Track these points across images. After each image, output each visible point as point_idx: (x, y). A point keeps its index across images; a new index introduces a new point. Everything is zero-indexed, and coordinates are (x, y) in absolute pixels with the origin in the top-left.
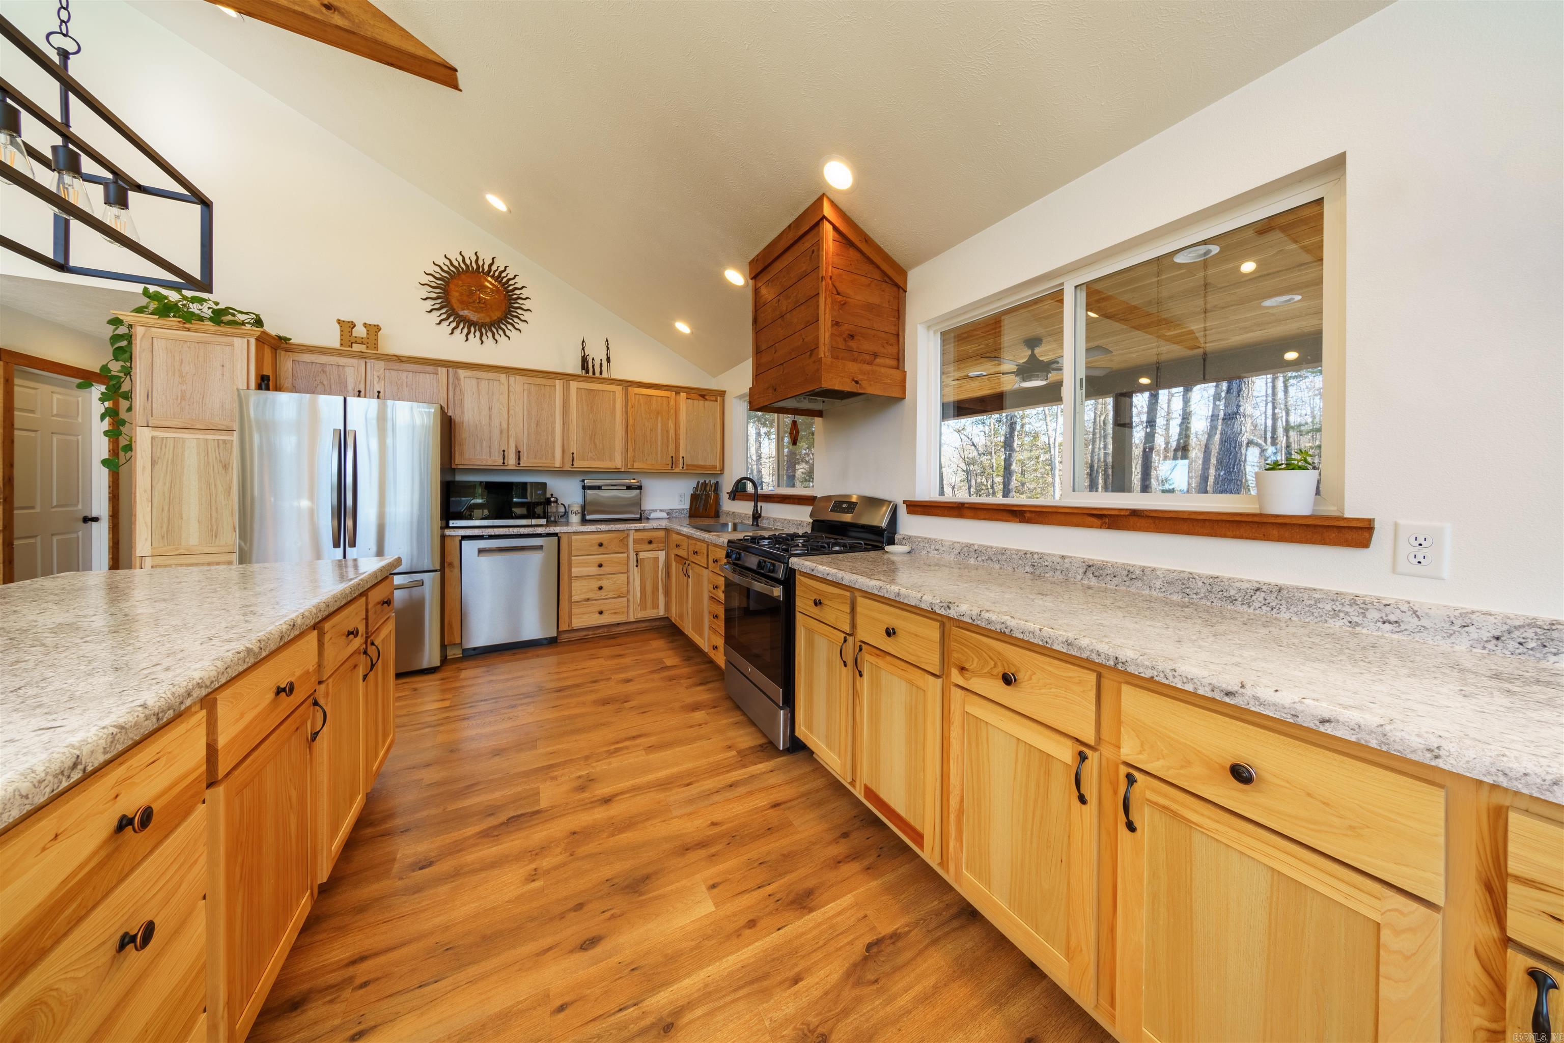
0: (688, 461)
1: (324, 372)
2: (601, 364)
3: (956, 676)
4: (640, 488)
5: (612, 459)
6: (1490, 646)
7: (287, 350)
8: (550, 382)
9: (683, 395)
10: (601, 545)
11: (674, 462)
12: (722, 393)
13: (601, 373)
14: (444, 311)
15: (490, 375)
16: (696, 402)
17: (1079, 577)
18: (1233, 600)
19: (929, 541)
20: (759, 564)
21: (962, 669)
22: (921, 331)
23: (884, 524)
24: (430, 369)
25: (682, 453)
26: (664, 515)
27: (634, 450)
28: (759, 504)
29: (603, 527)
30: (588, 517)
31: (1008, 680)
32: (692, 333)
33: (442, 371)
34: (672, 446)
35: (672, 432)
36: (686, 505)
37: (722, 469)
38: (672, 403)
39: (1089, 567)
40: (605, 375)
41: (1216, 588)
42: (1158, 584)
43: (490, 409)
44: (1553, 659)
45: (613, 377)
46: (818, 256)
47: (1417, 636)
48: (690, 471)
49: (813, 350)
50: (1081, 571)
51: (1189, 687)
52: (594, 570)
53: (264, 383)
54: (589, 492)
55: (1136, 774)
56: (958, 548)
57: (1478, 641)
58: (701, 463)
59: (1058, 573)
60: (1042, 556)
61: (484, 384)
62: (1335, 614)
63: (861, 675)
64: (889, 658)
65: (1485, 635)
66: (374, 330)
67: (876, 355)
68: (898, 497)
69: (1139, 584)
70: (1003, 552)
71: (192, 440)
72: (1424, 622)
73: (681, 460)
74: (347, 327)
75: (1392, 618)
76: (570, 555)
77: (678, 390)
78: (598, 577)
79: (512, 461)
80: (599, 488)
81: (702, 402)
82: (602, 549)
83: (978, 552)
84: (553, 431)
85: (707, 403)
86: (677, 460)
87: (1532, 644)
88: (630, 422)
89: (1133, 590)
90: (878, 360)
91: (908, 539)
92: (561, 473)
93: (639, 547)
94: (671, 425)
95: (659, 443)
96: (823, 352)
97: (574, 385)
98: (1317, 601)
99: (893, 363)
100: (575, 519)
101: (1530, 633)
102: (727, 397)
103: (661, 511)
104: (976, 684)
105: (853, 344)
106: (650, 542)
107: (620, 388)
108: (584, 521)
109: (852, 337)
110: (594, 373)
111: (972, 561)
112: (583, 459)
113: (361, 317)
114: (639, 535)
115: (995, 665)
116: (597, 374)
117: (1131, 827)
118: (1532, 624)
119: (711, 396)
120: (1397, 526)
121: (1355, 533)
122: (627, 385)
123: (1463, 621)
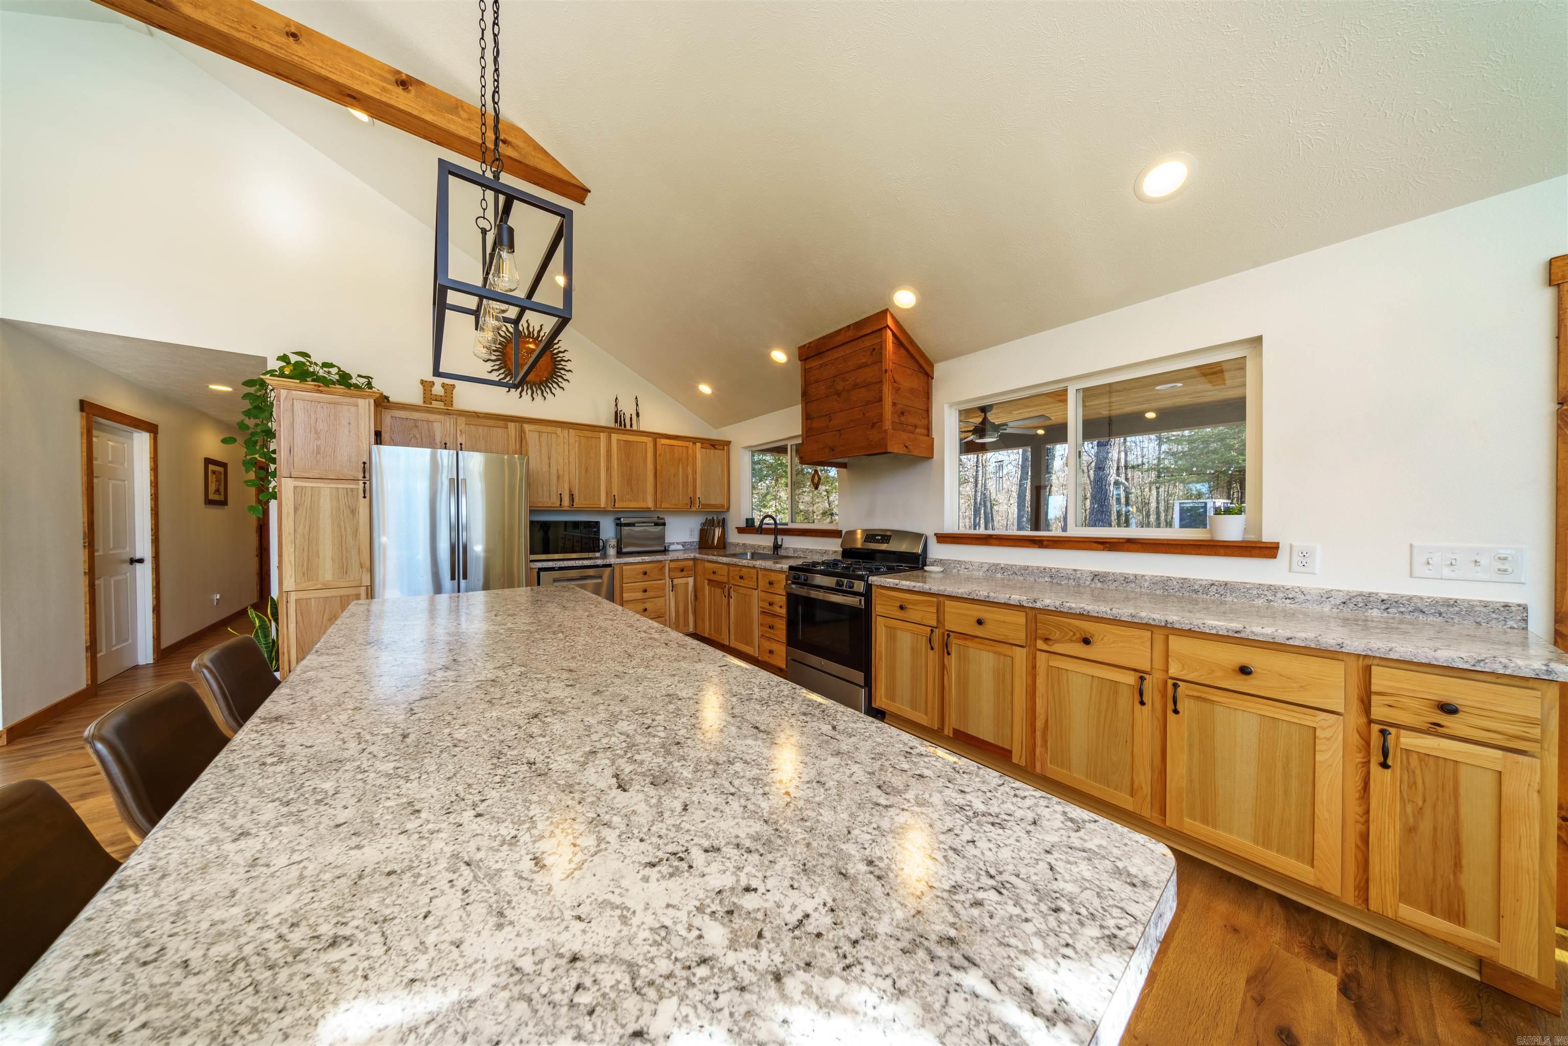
0: (703, 501)
1: (417, 427)
2: (631, 418)
3: (1040, 644)
4: (664, 524)
5: (644, 500)
6: (1341, 607)
7: (386, 408)
8: (595, 434)
9: (698, 445)
10: (645, 573)
11: (692, 502)
12: (728, 443)
13: (631, 426)
14: (502, 371)
15: (549, 429)
16: (708, 451)
17: (1088, 583)
18: (1197, 592)
19: (960, 562)
20: (838, 584)
21: (1046, 640)
22: (946, 408)
23: (920, 552)
24: (501, 423)
25: (698, 495)
26: (680, 547)
27: (661, 492)
29: (647, 558)
30: (624, 550)
31: (1086, 641)
32: (713, 393)
33: (511, 425)
34: (690, 489)
35: (690, 477)
36: (696, 538)
37: (728, 509)
38: (690, 451)
39: (1095, 576)
40: (635, 427)
41: (1186, 585)
42: (1146, 584)
43: (549, 458)
44: (1370, 611)
45: (641, 429)
46: (881, 354)
47: (1304, 605)
48: (705, 508)
49: (876, 423)
50: (1089, 579)
51: (1214, 631)
52: (640, 595)
53: (378, 438)
54: (625, 529)
55: (1179, 682)
56: (986, 567)
57: (1335, 605)
58: (713, 502)
59: (1071, 581)
60: (1058, 570)
61: (544, 436)
62: (1259, 596)
63: (949, 654)
64: (976, 639)
65: (1338, 602)
66: (451, 390)
67: (915, 427)
68: (929, 531)
69: (1133, 585)
70: (1026, 568)
71: (326, 489)
72: (1308, 597)
73: (698, 500)
74: (429, 388)
75: (1290, 596)
76: (622, 582)
77: (694, 440)
78: (643, 601)
79: (566, 502)
80: (632, 525)
81: (712, 451)
82: (646, 577)
83: (1004, 569)
84: (599, 477)
85: (717, 451)
86: (695, 498)
87: (1361, 605)
88: (659, 466)
89: (1129, 589)
90: (917, 430)
91: (940, 562)
92: (604, 512)
93: (671, 575)
94: (690, 470)
95: (680, 486)
96: (887, 423)
97: (615, 437)
98: (1249, 589)
99: (926, 432)
100: (612, 552)
101: (1360, 599)
102: (732, 446)
103: (678, 543)
104: (1057, 648)
105: (904, 419)
106: (682, 570)
107: (650, 439)
108: (620, 553)
109: (903, 413)
110: (625, 426)
111: (999, 575)
112: (623, 501)
114: (673, 565)
115: (1074, 634)
116: (628, 427)
117: (1177, 712)
118: (1361, 594)
119: (720, 446)
120: (1291, 546)
121: (1269, 551)
122: (656, 436)
123: (1327, 596)
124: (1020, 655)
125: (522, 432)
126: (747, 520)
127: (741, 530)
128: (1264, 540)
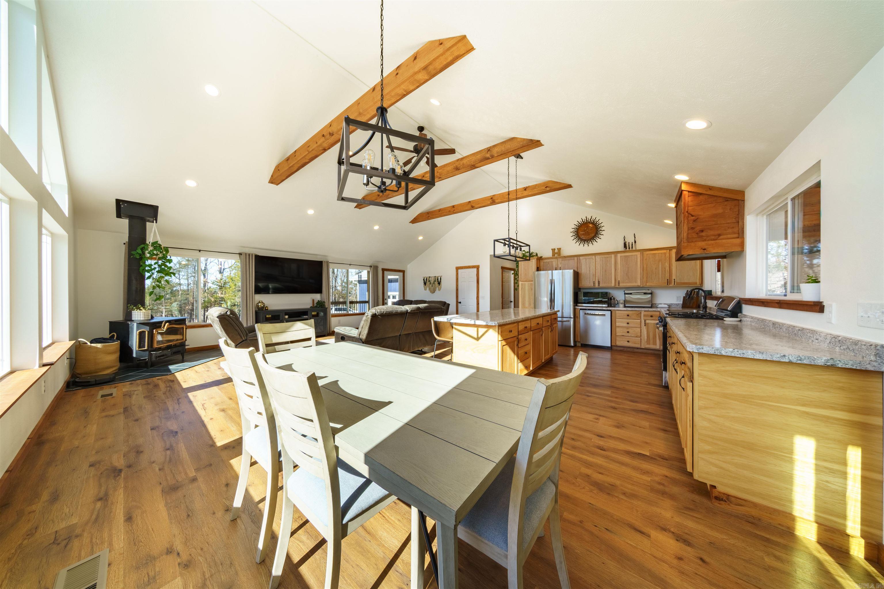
0: (678, 281)
1: (549, 264)
2: (632, 245)
4: (651, 294)
5: (636, 282)
7: (542, 260)
8: (610, 256)
9: (674, 250)
10: (628, 315)
11: (669, 282)
13: (632, 248)
14: (577, 238)
15: (590, 257)
19: (748, 315)
23: (729, 309)
24: (573, 258)
25: (673, 278)
27: (647, 278)
30: (626, 305)
33: (576, 258)
34: (667, 275)
35: (667, 268)
37: (701, 284)
38: (667, 255)
40: (634, 248)
43: (590, 268)
45: (637, 249)
48: (680, 285)
52: (626, 325)
53: (538, 269)
54: (626, 295)
58: (686, 281)
61: (588, 260)
66: (559, 249)
67: (719, 235)
71: (527, 284)
73: (673, 281)
74: (553, 250)
76: (616, 318)
78: (627, 328)
79: (597, 285)
80: (631, 294)
82: (628, 317)
84: (611, 273)
86: (671, 281)
88: (645, 266)
90: (721, 237)
92: (615, 288)
93: (646, 318)
94: (667, 265)
95: (660, 274)
96: (683, 240)
97: (619, 256)
99: (738, 235)
100: (621, 306)
103: (664, 304)
105: (703, 234)
106: (651, 316)
107: (640, 253)
108: (625, 307)
109: (702, 231)
110: (628, 249)
112: (623, 283)
113: (556, 247)
114: (646, 313)
116: (630, 249)
122: (645, 251)
125: (580, 260)
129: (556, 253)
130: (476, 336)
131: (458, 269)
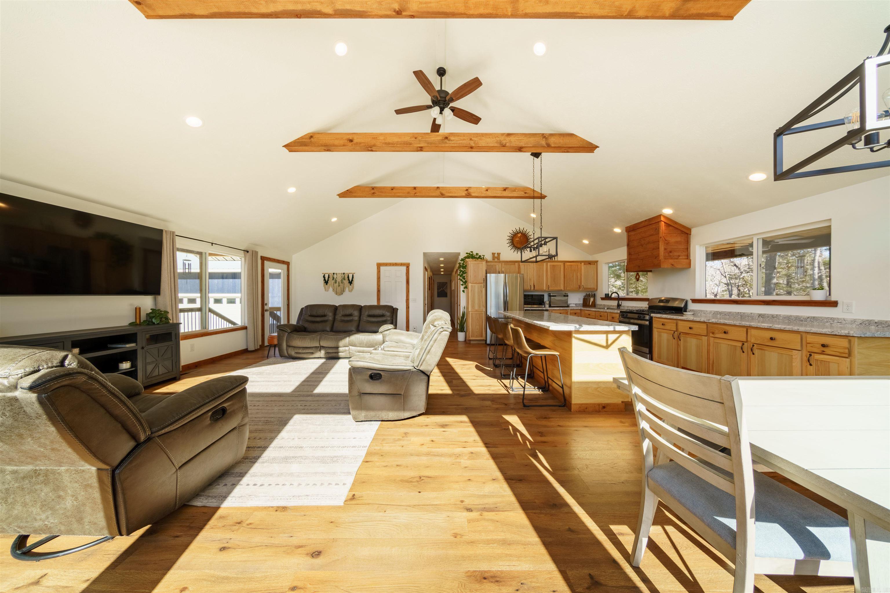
0: (585, 287)
1: (492, 267)
3: (711, 335)
4: (568, 296)
5: (560, 286)
6: (859, 326)
7: (487, 263)
8: (542, 264)
9: (583, 264)
11: (580, 287)
12: (597, 262)
14: (512, 246)
16: (587, 265)
17: (757, 318)
18: (802, 321)
19: (702, 311)
20: (638, 317)
21: (713, 333)
22: (697, 247)
23: (682, 306)
24: (513, 263)
25: (583, 284)
26: (574, 305)
27: (567, 283)
28: (620, 302)
29: (561, 308)
30: (552, 306)
31: (725, 333)
32: (589, 243)
34: (579, 282)
35: (579, 277)
36: (581, 302)
37: (597, 290)
38: (579, 266)
39: (760, 315)
40: (556, 259)
41: (797, 318)
42: (781, 318)
43: (527, 273)
44: (871, 327)
45: (559, 260)
46: (659, 231)
47: (845, 325)
48: (585, 289)
49: (657, 256)
50: (757, 316)
51: (764, 327)
54: (552, 298)
55: (754, 344)
56: (713, 312)
57: (857, 325)
58: (589, 287)
59: (750, 317)
60: (744, 313)
62: (827, 322)
63: (680, 340)
64: (690, 335)
65: (858, 323)
66: (499, 254)
67: (679, 256)
68: (688, 298)
69: (776, 319)
70: (730, 313)
71: (477, 286)
72: (846, 322)
74: (493, 254)
75: (840, 322)
77: (581, 262)
79: (532, 288)
80: (555, 296)
81: (589, 265)
83: (721, 313)
84: (543, 279)
85: (591, 266)
86: (581, 286)
87: (867, 324)
88: (566, 274)
89: (774, 320)
90: (680, 258)
91: (693, 311)
92: (545, 291)
94: (579, 274)
95: (575, 281)
96: (661, 257)
97: (549, 264)
98: (823, 319)
99: (686, 257)
100: (547, 306)
101: (867, 322)
102: (598, 263)
103: (573, 304)
104: (717, 336)
105: (671, 254)
106: (575, 314)
107: (562, 264)
108: (550, 306)
109: (671, 252)
110: (553, 259)
111: (719, 316)
112: (552, 287)
113: (496, 252)
114: (572, 311)
115: (722, 330)
117: (753, 354)
118: (867, 320)
119: (594, 263)
120: (843, 302)
121: (834, 304)
122: (564, 262)
123: (854, 321)
124: (705, 339)
125: (519, 265)
126: (606, 294)
127: (602, 299)
128: (832, 300)
129: (496, 258)
130: (604, 344)
131: (379, 265)
